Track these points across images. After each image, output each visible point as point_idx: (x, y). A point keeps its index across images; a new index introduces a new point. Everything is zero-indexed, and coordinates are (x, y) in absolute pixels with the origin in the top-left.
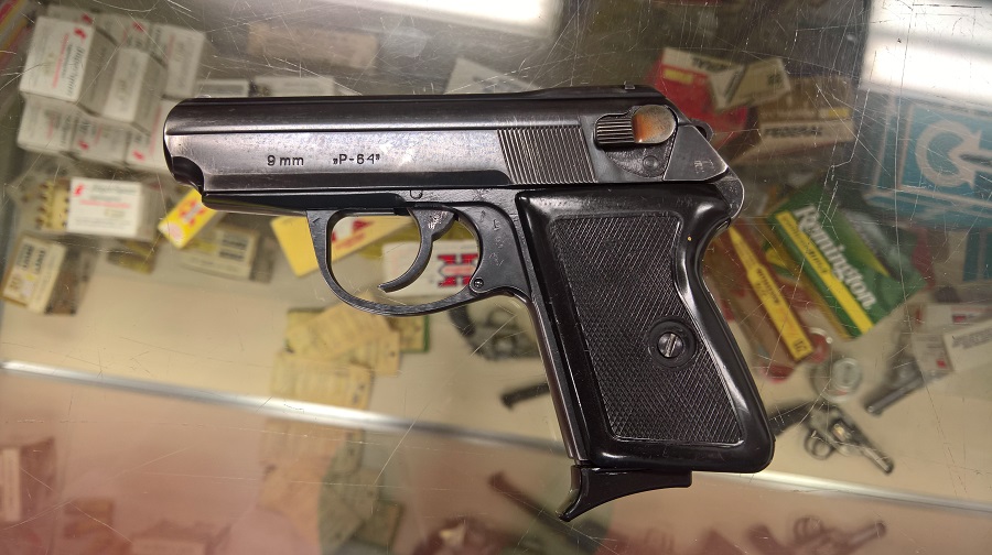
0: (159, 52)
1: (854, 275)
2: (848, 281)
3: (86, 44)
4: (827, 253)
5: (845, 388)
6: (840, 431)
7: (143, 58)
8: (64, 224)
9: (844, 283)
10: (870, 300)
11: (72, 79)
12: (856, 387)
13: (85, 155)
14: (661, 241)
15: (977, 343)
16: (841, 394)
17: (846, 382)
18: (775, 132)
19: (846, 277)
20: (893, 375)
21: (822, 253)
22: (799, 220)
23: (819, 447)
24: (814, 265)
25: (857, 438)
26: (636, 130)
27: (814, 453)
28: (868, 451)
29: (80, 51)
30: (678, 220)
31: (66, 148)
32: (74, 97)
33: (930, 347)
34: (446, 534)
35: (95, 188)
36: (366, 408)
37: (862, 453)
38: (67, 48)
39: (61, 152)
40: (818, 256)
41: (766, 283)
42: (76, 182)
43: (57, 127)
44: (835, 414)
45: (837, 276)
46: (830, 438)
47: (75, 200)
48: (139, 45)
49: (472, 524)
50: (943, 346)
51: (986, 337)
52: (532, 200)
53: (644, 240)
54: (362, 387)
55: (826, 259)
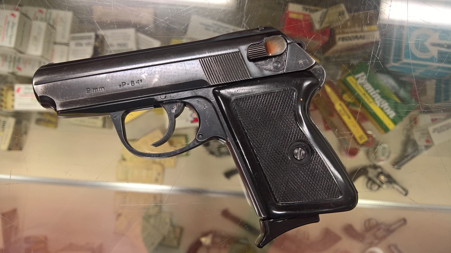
0: (51, 23)
1: (384, 103)
2: (382, 106)
3: (16, 20)
4: (371, 94)
5: (383, 158)
6: (382, 178)
7: (43, 25)
8: (13, 106)
9: (380, 107)
10: (393, 114)
11: (11, 37)
12: (388, 157)
13: (20, 73)
14: (287, 103)
15: (444, 130)
16: (382, 160)
17: (383, 155)
18: (343, 39)
19: (381, 104)
20: (404, 150)
21: (369, 94)
22: (357, 79)
23: (373, 186)
24: (366, 100)
25: (391, 180)
26: (267, 49)
27: (371, 189)
28: (396, 186)
29: (14, 24)
30: (294, 91)
31: (11, 71)
32: (12, 45)
33: (422, 134)
34: (203, 240)
35: (26, 88)
36: (162, 183)
37: (393, 187)
38: (7, 23)
39: (9, 73)
40: (367, 95)
41: (344, 110)
42: (17, 86)
43: (6, 61)
44: (379, 170)
45: (376, 104)
46: (378, 182)
47: (17, 95)
48: (42, 20)
49: (215, 234)
50: (428, 133)
51: (448, 127)
52: (221, 91)
53: (279, 104)
54: (159, 174)
55: (371, 96)
